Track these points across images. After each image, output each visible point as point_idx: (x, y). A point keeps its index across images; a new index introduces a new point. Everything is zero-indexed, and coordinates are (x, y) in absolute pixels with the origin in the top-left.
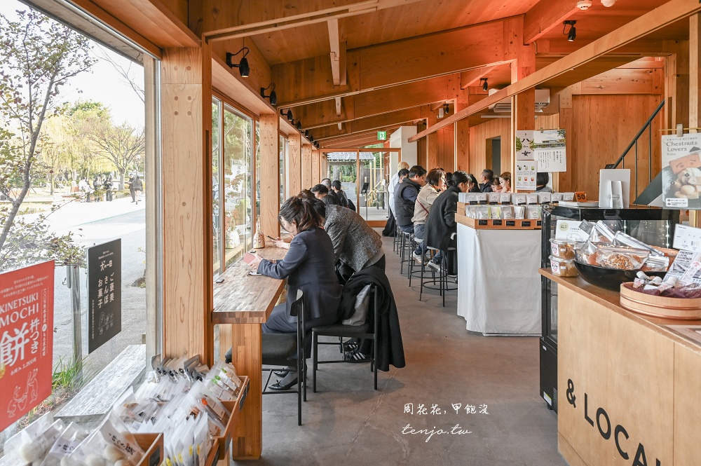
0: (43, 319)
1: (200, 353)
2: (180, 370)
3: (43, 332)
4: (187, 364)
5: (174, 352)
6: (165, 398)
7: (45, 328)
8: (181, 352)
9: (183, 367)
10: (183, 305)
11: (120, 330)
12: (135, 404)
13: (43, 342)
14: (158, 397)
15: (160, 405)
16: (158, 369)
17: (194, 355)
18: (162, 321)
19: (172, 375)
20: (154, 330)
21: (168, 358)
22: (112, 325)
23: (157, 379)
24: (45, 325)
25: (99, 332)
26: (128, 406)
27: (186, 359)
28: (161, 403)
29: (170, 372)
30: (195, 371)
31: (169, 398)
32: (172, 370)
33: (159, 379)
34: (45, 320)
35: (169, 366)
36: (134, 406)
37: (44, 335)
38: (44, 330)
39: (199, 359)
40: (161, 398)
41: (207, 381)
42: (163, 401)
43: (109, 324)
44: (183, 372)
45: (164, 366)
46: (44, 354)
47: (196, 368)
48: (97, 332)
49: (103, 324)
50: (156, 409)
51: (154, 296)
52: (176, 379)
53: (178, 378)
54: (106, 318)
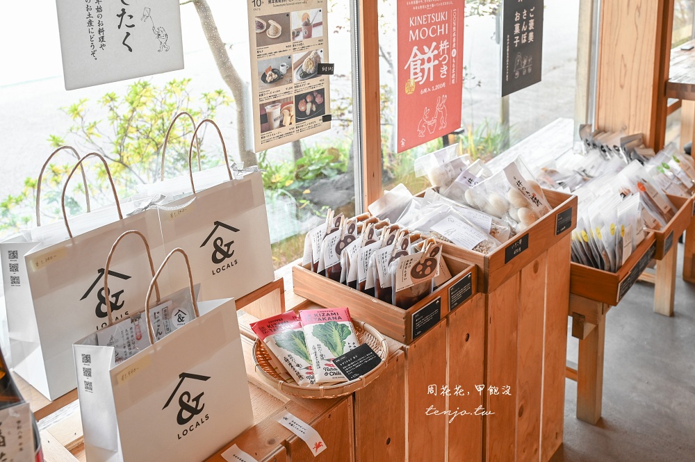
0: (453, 43)
1: (644, 132)
2: (615, 147)
3: (452, 58)
4: (625, 141)
5: (609, 125)
6: (591, 174)
7: (454, 53)
8: (619, 127)
9: (618, 145)
10: (625, 66)
11: (540, 80)
12: (555, 171)
13: (452, 68)
14: (584, 171)
15: (585, 180)
16: (587, 141)
17: (636, 133)
18: (595, 83)
19: (604, 151)
20: (585, 94)
21: (600, 131)
22: (530, 70)
23: (584, 152)
24: (454, 50)
25: (514, 75)
26: (546, 171)
27: (624, 135)
28: (586, 177)
29: (602, 147)
30: (635, 152)
31: (596, 175)
32: (604, 145)
33: (588, 152)
34: (454, 44)
35: (600, 139)
36: (552, 172)
37: (454, 61)
38: (454, 56)
39: (642, 140)
40: (587, 172)
41: (650, 167)
42: (589, 176)
43: (527, 69)
44: (618, 150)
45: (595, 139)
46: (453, 82)
47: (636, 149)
48: (512, 75)
49: (519, 66)
50: (580, 183)
51: (587, 50)
52: (609, 157)
53: (612, 156)
54: (523, 60)
